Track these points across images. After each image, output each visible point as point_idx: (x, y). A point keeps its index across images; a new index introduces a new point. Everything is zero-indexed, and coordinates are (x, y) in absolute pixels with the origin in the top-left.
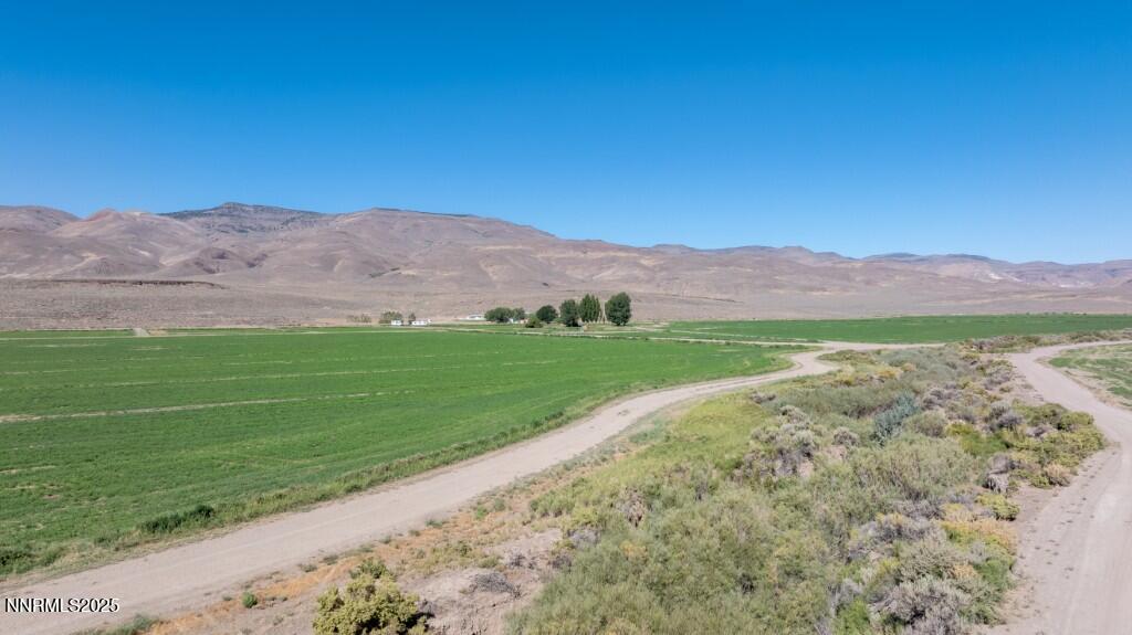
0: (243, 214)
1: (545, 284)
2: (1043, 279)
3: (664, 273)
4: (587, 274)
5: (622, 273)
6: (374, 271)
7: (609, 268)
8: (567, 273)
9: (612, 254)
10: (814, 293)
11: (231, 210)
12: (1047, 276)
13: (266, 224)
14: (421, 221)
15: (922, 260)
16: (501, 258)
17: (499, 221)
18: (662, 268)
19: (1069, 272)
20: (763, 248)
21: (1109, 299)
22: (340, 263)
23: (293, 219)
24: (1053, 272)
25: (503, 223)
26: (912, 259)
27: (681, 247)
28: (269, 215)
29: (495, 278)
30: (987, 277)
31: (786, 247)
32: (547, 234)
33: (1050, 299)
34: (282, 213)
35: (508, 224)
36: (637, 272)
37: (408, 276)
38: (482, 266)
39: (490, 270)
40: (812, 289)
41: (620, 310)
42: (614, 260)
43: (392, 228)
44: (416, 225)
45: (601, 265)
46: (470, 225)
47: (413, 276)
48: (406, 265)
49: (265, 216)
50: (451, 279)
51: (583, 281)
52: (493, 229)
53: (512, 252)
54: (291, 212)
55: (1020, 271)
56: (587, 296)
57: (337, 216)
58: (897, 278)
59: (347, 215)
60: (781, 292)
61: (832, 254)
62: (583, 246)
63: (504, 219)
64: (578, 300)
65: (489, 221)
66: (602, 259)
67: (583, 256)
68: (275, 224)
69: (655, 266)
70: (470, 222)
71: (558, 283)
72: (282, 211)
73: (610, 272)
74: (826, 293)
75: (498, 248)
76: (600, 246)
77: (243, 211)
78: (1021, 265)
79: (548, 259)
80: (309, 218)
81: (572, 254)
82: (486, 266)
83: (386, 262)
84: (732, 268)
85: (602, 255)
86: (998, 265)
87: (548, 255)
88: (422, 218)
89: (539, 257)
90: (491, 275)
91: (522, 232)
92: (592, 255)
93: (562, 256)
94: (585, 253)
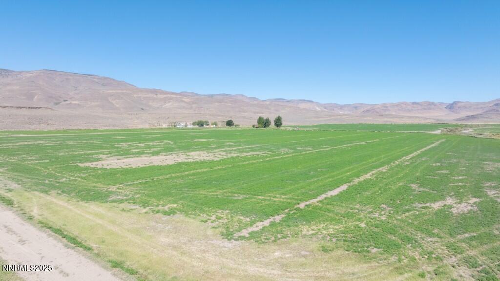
1: (142, 109)
2: (333, 110)
4: (160, 105)
5: (175, 105)
6: (55, 102)
7: (169, 102)
8: (150, 104)
9: (169, 96)
12: (335, 109)
14: (70, 77)
15: (289, 101)
17: (109, 78)
18: (193, 103)
19: (342, 107)
22: (36, 97)
24: (336, 107)
25: (111, 79)
26: (285, 101)
29: (117, 106)
30: (315, 109)
31: (236, 95)
32: (133, 86)
35: (114, 80)
36: (183, 104)
37: (75, 104)
38: (110, 100)
39: (114, 102)
42: (171, 99)
43: (55, 80)
44: (67, 79)
45: (166, 100)
46: (94, 80)
48: (71, 99)
50: (96, 106)
51: (159, 109)
52: (107, 82)
53: (122, 94)
55: (325, 106)
57: (20, 73)
59: (28, 72)
61: (255, 98)
62: (155, 92)
65: (105, 78)
66: (165, 98)
67: (155, 96)
69: (190, 102)
70: (94, 78)
71: (148, 109)
73: (170, 104)
75: (115, 91)
76: (162, 92)
78: (325, 104)
80: (4, 72)
81: (150, 95)
82: (113, 100)
83: (59, 97)
84: (223, 103)
85: (165, 96)
86: (318, 104)
87: (139, 96)
88: (71, 76)
89: (135, 96)
90: (115, 104)
91: (121, 84)
92: (159, 96)
93: (145, 96)
94: (157, 95)
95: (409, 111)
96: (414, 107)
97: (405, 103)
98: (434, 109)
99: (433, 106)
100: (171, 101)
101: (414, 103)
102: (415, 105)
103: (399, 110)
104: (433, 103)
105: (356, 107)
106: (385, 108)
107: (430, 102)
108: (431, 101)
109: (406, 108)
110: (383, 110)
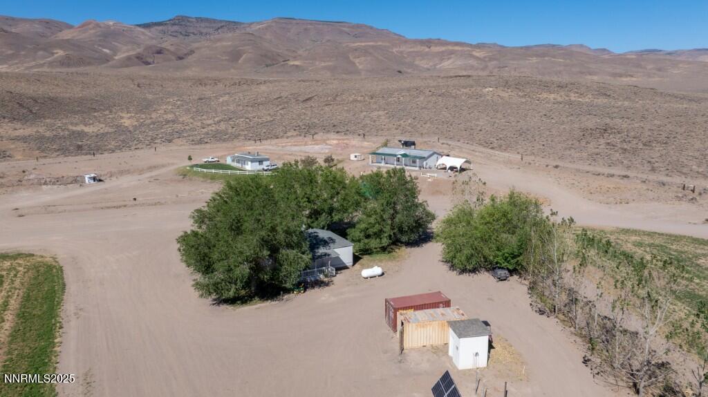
0: (188, 24)
1: (400, 72)
3: (494, 62)
4: (431, 64)
5: (459, 63)
6: (269, 62)
7: (449, 59)
8: (417, 63)
9: (450, 48)
11: (180, 21)
13: (204, 31)
14: (311, 27)
16: (365, 52)
17: (366, 26)
18: (491, 59)
22: (244, 56)
23: (222, 27)
28: (207, 24)
29: (360, 67)
31: (571, 45)
32: (401, 36)
34: (215, 22)
35: (371, 28)
36: (470, 62)
37: (293, 65)
38: (351, 58)
39: (357, 61)
42: (452, 52)
43: (289, 32)
44: (306, 29)
45: (442, 56)
46: (344, 29)
47: (297, 66)
48: (295, 57)
49: (203, 25)
50: (324, 68)
51: (429, 70)
52: (360, 31)
53: (373, 47)
54: (221, 21)
57: (251, 24)
59: (259, 23)
62: (428, 43)
63: (369, 25)
65: (359, 26)
66: (443, 52)
67: (427, 50)
68: (211, 30)
69: (485, 57)
70: (344, 27)
71: (409, 71)
72: (214, 21)
73: (450, 61)
74: (634, 79)
75: (363, 44)
76: (440, 42)
77: (188, 21)
79: (401, 52)
80: (232, 25)
81: (419, 48)
82: (355, 58)
83: (279, 55)
84: (546, 58)
85: (443, 49)
87: (401, 50)
88: (311, 24)
89: (394, 51)
90: (358, 64)
91: (381, 34)
92: (435, 49)
93: (412, 50)
94: (430, 48)
100: (453, 56)
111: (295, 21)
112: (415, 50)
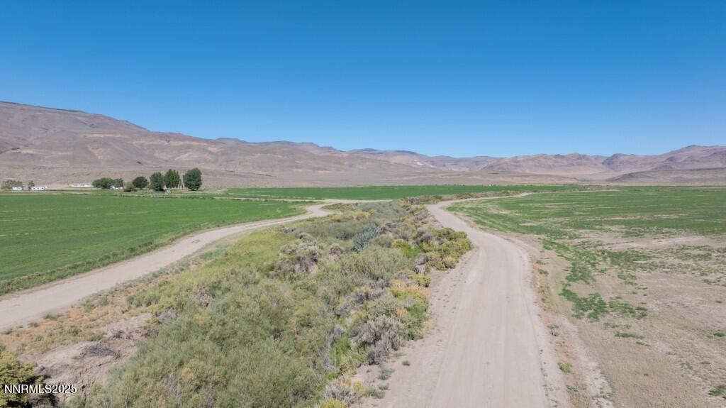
1: (139, 163)
2: (444, 166)
3: (224, 157)
4: (170, 156)
5: (195, 156)
7: (186, 152)
8: (156, 155)
9: (188, 143)
10: (320, 172)
12: (446, 164)
14: (38, 114)
15: (381, 153)
16: (105, 143)
17: (103, 116)
18: (223, 154)
19: (456, 162)
20: (289, 143)
21: (475, 177)
24: (449, 162)
26: (376, 152)
27: (236, 140)
29: (100, 157)
30: (416, 164)
31: (303, 143)
32: (141, 127)
33: (448, 177)
35: (110, 119)
36: (206, 155)
37: (28, 154)
38: (90, 149)
39: (96, 152)
40: (318, 169)
41: (194, 180)
42: (190, 147)
43: (12, 117)
44: (33, 116)
45: (180, 150)
46: (80, 118)
47: (32, 155)
48: (25, 146)
50: (62, 157)
51: (167, 161)
52: (97, 122)
53: (113, 140)
55: (433, 161)
56: (170, 170)
58: (368, 163)
60: (300, 170)
61: (330, 148)
62: (167, 137)
63: (107, 115)
64: (164, 173)
65: (96, 116)
66: (181, 146)
67: (166, 143)
69: (218, 152)
70: (78, 115)
71: (149, 162)
73: (187, 155)
75: (102, 136)
76: (179, 137)
78: (433, 158)
79: (142, 145)
81: (158, 142)
82: (93, 149)
83: (6, 143)
84: (269, 155)
85: (181, 143)
86: (422, 158)
87: (141, 142)
88: (40, 111)
89: (134, 143)
90: (96, 155)
92: (173, 143)
93: (151, 143)
94: (169, 141)
95: (550, 167)
96: (557, 162)
97: (545, 157)
98: (585, 164)
99: (584, 161)
100: (190, 150)
101: (557, 156)
102: (559, 160)
103: (535, 166)
104: (584, 157)
105: (477, 162)
106: (516, 164)
107: (579, 155)
108: (582, 153)
109: (546, 164)
110: (511, 165)
111: (19, 107)
112: (155, 143)
